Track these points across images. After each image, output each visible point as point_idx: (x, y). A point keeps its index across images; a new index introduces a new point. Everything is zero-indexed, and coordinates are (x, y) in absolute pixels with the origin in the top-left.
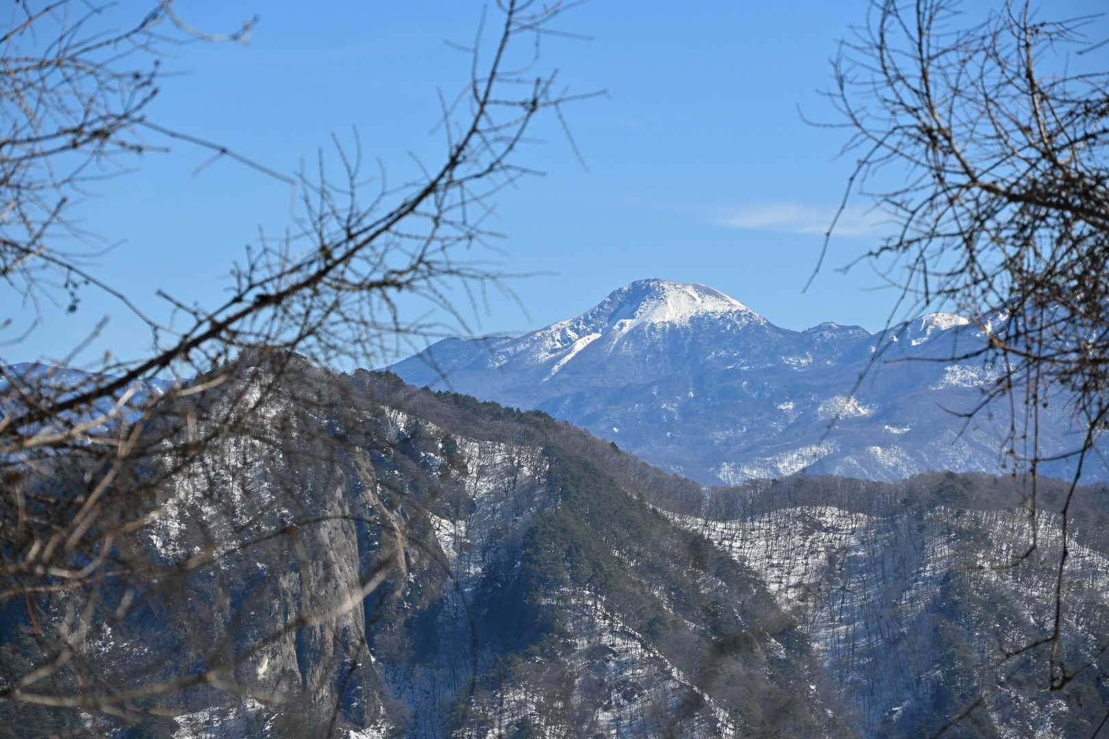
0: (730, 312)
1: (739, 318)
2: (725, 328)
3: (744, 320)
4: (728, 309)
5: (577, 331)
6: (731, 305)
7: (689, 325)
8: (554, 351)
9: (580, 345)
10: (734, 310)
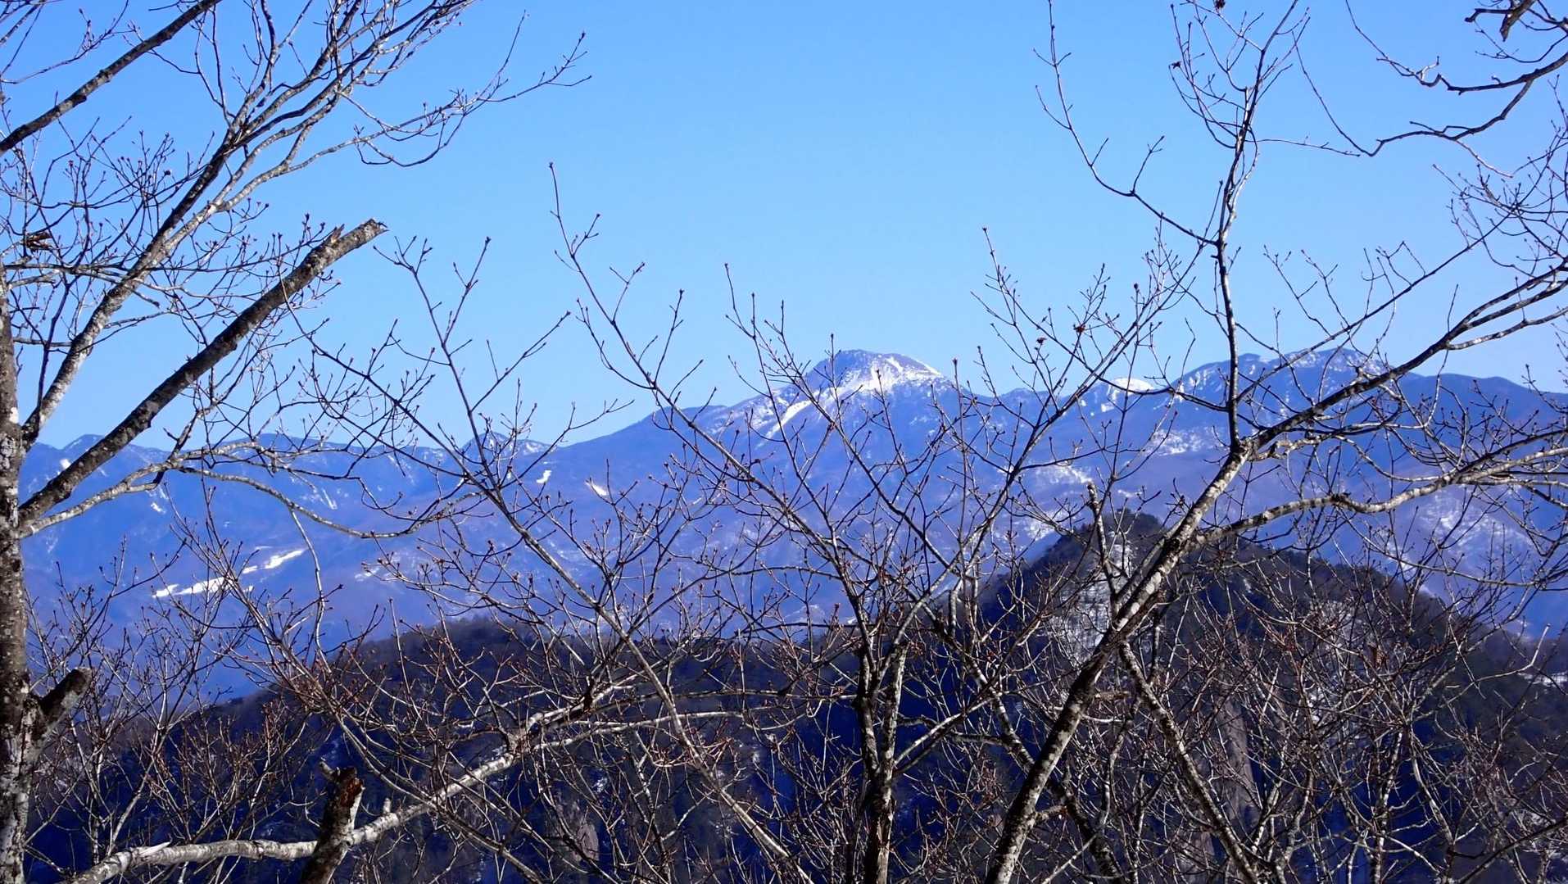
0: (930, 379)
1: (939, 385)
2: (926, 395)
3: (943, 387)
4: (927, 377)
5: (787, 399)
6: (930, 374)
7: (892, 393)
8: (766, 418)
9: (791, 412)
10: (933, 378)
